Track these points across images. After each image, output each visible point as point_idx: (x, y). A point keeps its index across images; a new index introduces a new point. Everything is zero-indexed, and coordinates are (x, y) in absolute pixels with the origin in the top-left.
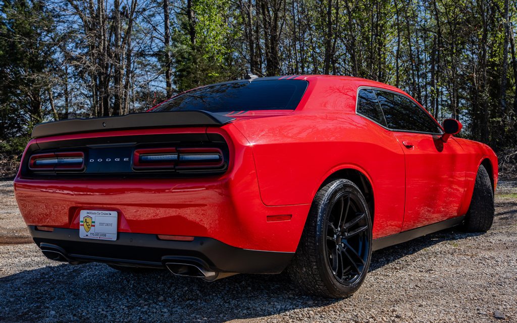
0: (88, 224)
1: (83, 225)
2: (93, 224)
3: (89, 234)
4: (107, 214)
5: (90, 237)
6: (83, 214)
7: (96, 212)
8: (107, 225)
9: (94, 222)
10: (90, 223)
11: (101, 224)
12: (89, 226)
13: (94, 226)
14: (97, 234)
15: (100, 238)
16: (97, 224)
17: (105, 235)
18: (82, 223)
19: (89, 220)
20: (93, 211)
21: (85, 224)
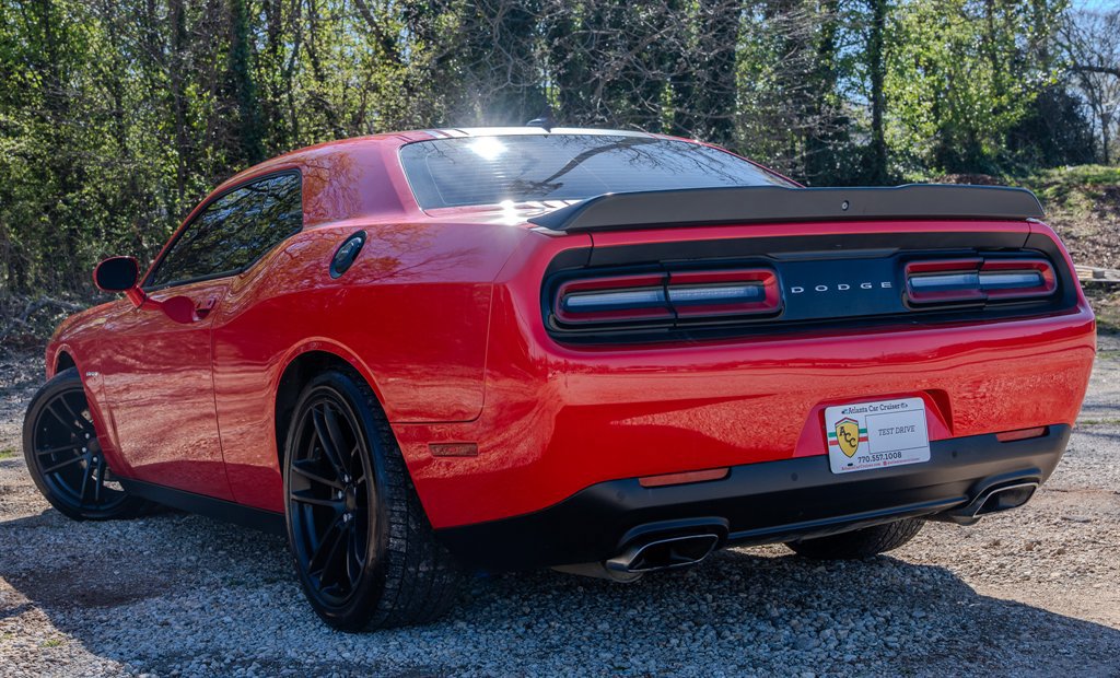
0: (849, 438)
1: (837, 443)
2: (862, 435)
3: (854, 461)
4: (895, 407)
5: (859, 466)
6: (833, 415)
7: (866, 405)
8: (901, 430)
9: (865, 431)
10: (855, 435)
11: (883, 432)
12: (853, 443)
13: (866, 439)
14: (876, 457)
15: (885, 463)
16: (872, 434)
17: (900, 455)
18: (835, 438)
19: (849, 428)
20: (858, 406)
21: (841, 439)
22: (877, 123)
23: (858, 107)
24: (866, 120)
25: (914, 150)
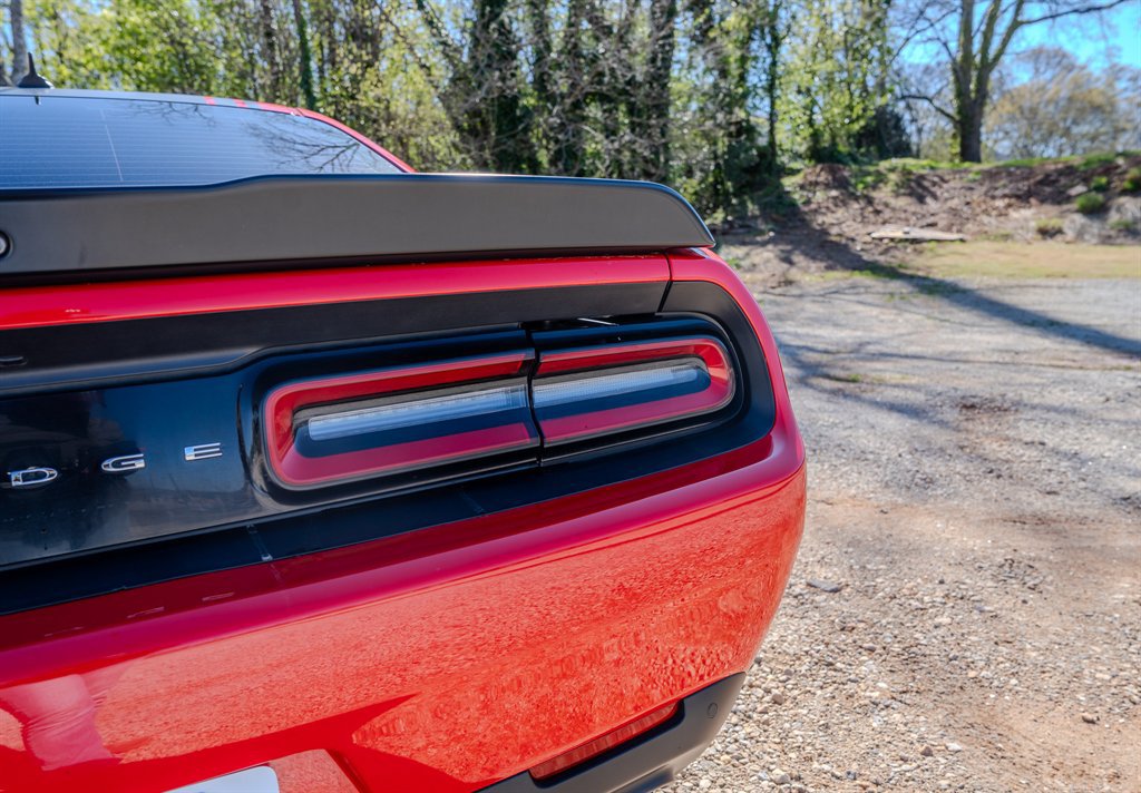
22: (772, 132)
23: (760, 119)
24: (765, 129)
25: (796, 148)
